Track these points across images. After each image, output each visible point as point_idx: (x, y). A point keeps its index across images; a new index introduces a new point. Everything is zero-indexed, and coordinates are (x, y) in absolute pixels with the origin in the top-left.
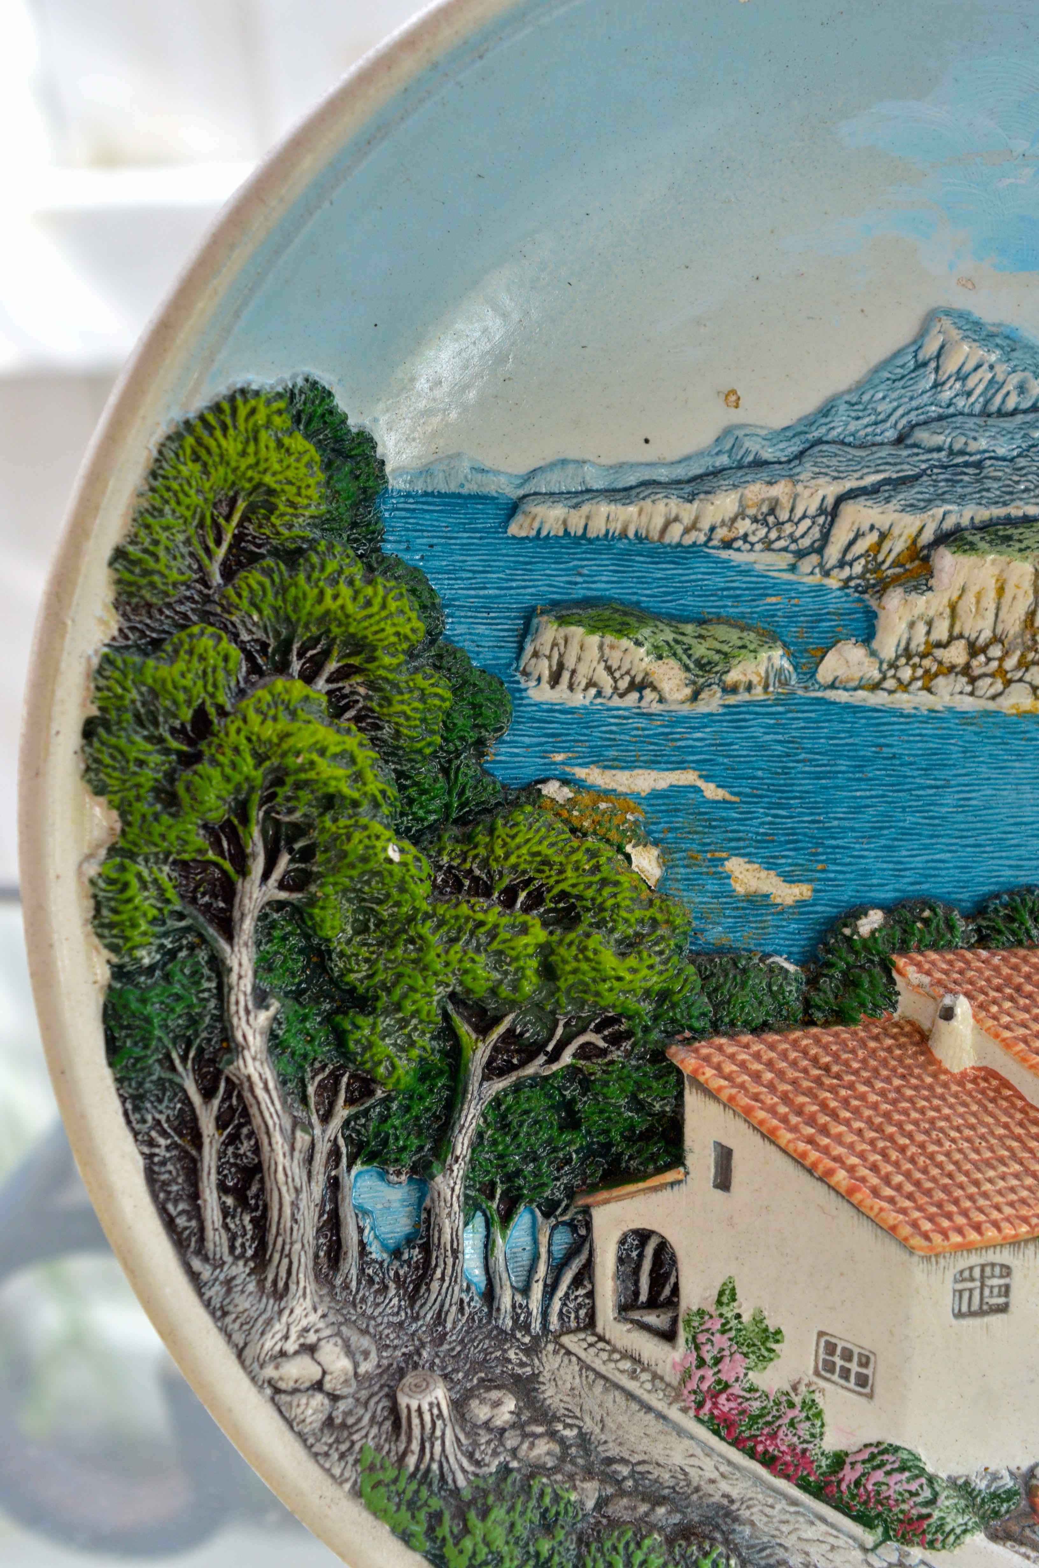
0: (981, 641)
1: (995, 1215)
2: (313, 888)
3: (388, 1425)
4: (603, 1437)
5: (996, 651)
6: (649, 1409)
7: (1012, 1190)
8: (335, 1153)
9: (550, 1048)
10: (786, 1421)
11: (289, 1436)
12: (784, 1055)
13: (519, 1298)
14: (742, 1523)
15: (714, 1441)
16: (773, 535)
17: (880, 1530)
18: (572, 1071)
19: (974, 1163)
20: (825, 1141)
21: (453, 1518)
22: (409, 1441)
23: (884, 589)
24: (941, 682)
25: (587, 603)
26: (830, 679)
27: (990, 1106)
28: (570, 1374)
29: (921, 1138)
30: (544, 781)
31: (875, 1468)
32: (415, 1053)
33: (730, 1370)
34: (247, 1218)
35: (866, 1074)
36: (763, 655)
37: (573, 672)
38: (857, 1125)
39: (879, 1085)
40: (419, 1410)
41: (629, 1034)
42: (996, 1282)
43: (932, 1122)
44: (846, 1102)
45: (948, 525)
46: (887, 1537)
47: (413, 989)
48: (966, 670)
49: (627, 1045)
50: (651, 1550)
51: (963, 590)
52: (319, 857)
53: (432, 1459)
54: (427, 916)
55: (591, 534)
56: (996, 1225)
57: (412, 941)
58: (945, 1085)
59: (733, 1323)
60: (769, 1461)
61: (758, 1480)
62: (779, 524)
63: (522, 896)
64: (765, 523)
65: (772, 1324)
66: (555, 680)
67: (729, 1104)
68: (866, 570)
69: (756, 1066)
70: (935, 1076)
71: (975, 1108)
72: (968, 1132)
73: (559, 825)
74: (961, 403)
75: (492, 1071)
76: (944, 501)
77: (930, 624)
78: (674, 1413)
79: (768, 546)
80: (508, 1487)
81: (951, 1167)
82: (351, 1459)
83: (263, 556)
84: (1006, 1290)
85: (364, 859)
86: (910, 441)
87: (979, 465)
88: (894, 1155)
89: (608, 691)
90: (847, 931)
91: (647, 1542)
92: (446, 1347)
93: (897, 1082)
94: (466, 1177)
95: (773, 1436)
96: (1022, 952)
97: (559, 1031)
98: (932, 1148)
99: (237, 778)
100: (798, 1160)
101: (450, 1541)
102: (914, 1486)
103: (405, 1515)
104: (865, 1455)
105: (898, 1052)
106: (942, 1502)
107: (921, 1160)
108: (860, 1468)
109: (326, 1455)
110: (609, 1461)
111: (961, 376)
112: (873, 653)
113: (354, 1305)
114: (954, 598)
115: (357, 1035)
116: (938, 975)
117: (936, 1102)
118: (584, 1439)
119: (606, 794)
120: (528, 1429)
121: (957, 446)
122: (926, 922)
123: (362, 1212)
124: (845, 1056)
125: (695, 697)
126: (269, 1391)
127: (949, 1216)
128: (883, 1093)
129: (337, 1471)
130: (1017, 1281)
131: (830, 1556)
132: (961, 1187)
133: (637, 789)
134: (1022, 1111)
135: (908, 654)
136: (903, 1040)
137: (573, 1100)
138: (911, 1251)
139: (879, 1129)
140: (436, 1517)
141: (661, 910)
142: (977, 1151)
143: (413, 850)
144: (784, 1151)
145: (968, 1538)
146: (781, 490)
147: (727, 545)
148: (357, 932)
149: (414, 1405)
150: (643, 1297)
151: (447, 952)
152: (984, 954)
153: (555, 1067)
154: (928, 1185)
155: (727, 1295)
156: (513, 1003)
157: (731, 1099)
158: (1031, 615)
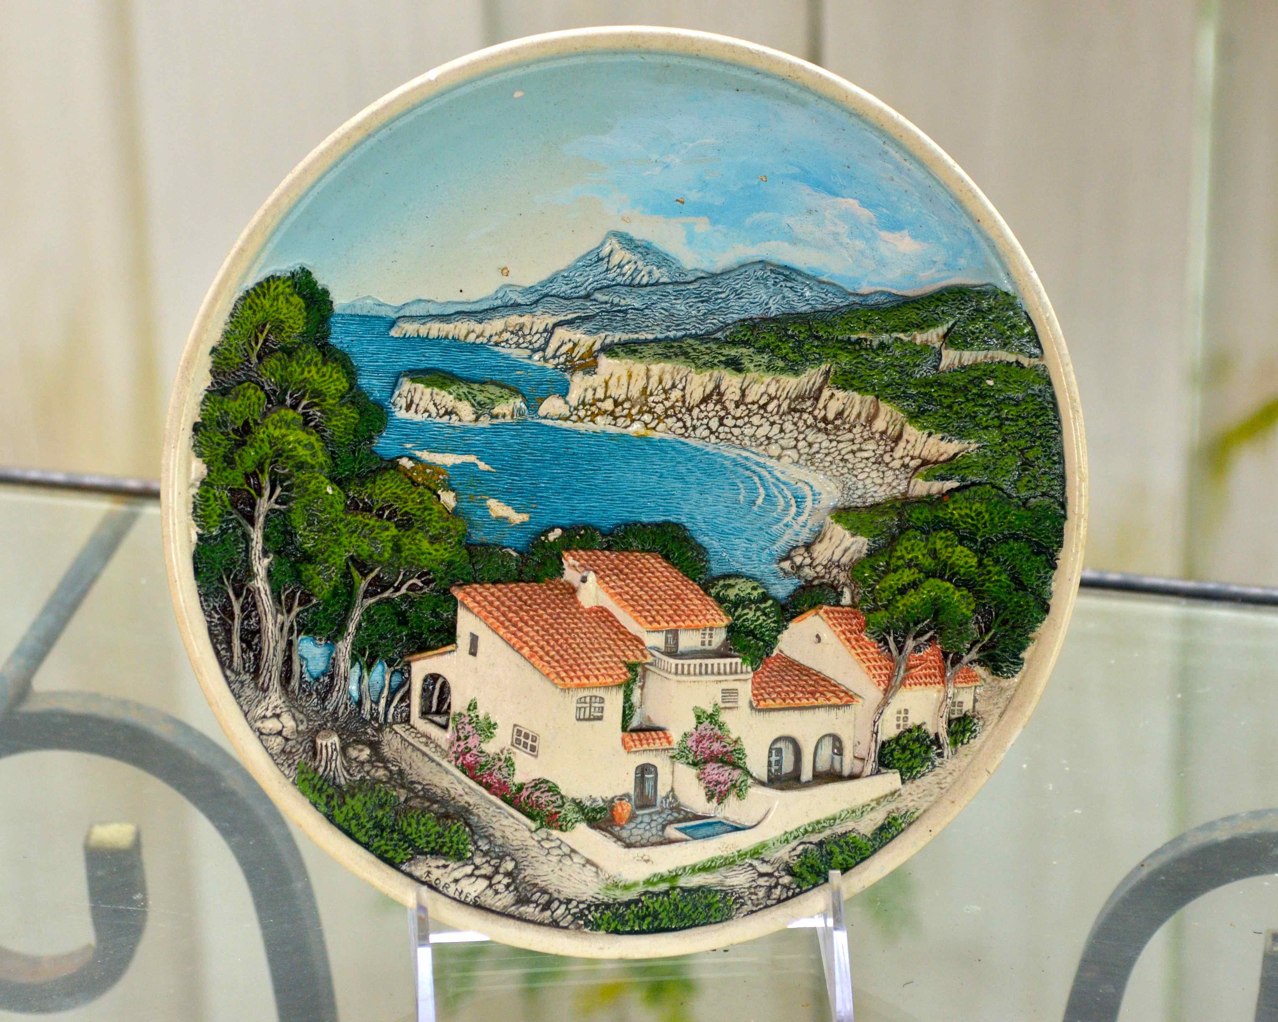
0: (620, 400)
1: (596, 672)
2: (291, 504)
3: (310, 753)
4: (410, 772)
5: (627, 405)
6: (433, 761)
7: (607, 662)
8: (291, 629)
9: (396, 585)
10: (497, 767)
11: (266, 755)
12: (505, 595)
13: (374, 705)
14: (474, 815)
15: (463, 777)
16: (521, 341)
17: (539, 822)
18: (405, 597)
19: (590, 649)
20: (520, 634)
21: (338, 797)
22: (320, 761)
23: (575, 371)
24: (599, 419)
25: (427, 371)
26: (545, 414)
27: (602, 625)
28: (396, 743)
29: (565, 636)
30: (401, 457)
31: (536, 790)
32: (332, 583)
33: (472, 742)
34: (252, 654)
35: (543, 606)
36: (511, 401)
37: (418, 405)
38: (536, 628)
39: (549, 611)
40: (326, 746)
41: (432, 581)
42: (597, 705)
43: (573, 629)
44: (532, 618)
45: (608, 341)
46: (542, 826)
47: (333, 552)
48: (612, 413)
49: (432, 585)
50: (429, 819)
51: (611, 375)
52: (295, 490)
53: (330, 770)
54: (342, 520)
55: (431, 337)
56: (596, 677)
57: (334, 531)
58: (582, 613)
59: (475, 719)
60: (488, 787)
61: (482, 797)
62: (524, 336)
63: (387, 512)
64: (517, 334)
65: (493, 720)
66: (408, 408)
67: (477, 615)
68: (566, 360)
69: (491, 598)
70: (577, 609)
71: (594, 624)
72: (589, 635)
73: (406, 480)
74: (619, 279)
75: (368, 594)
76: (606, 330)
77: (595, 390)
78: (445, 763)
79: (518, 346)
80: (364, 787)
81: (578, 650)
82: (293, 767)
83: (276, 351)
84: (602, 709)
85: (315, 492)
86: (592, 298)
87: (625, 312)
88: (552, 643)
89: (434, 415)
90: (543, 538)
91: (427, 816)
92: (338, 723)
93: (558, 610)
94: (353, 644)
95: (491, 775)
96: (626, 553)
97: (401, 577)
98: (570, 641)
99: (261, 453)
100: (507, 642)
101: (337, 808)
102: (554, 799)
103: (316, 795)
104: (533, 784)
105: (561, 597)
106: (567, 806)
107: (565, 646)
108: (530, 790)
109: (282, 764)
110: (412, 783)
111: (620, 266)
112: (566, 403)
113: (297, 700)
114: (607, 378)
115: (306, 573)
116: (582, 562)
117: (576, 621)
118: (401, 772)
119: (431, 465)
120: (375, 764)
121: (615, 302)
122: (580, 535)
123: (302, 658)
124: (534, 597)
125: (477, 419)
126: (258, 734)
127: (575, 671)
128: (550, 615)
129: (287, 772)
130: (606, 705)
131: (515, 833)
132: (582, 659)
133: (446, 463)
134: (617, 628)
135: (583, 403)
136: (564, 591)
137: (406, 611)
138: (556, 685)
139: (546, 631)
140: (330, 797)
141: (452, 523)
142: (592, 644)
143: (338, 489)
144: (501, 637)
145: (577, 825)
146: (526, 319)
147: (497, 344)
148: (309, 525)
149: (324, 744)
150: (434, 709)
151: (351, 537)
152: (607, 553)
153: (398, 594)
154: (566, 657)
155: (473, 706)
156: (379, 562)
157: (479, 612)
158: (645, 388)
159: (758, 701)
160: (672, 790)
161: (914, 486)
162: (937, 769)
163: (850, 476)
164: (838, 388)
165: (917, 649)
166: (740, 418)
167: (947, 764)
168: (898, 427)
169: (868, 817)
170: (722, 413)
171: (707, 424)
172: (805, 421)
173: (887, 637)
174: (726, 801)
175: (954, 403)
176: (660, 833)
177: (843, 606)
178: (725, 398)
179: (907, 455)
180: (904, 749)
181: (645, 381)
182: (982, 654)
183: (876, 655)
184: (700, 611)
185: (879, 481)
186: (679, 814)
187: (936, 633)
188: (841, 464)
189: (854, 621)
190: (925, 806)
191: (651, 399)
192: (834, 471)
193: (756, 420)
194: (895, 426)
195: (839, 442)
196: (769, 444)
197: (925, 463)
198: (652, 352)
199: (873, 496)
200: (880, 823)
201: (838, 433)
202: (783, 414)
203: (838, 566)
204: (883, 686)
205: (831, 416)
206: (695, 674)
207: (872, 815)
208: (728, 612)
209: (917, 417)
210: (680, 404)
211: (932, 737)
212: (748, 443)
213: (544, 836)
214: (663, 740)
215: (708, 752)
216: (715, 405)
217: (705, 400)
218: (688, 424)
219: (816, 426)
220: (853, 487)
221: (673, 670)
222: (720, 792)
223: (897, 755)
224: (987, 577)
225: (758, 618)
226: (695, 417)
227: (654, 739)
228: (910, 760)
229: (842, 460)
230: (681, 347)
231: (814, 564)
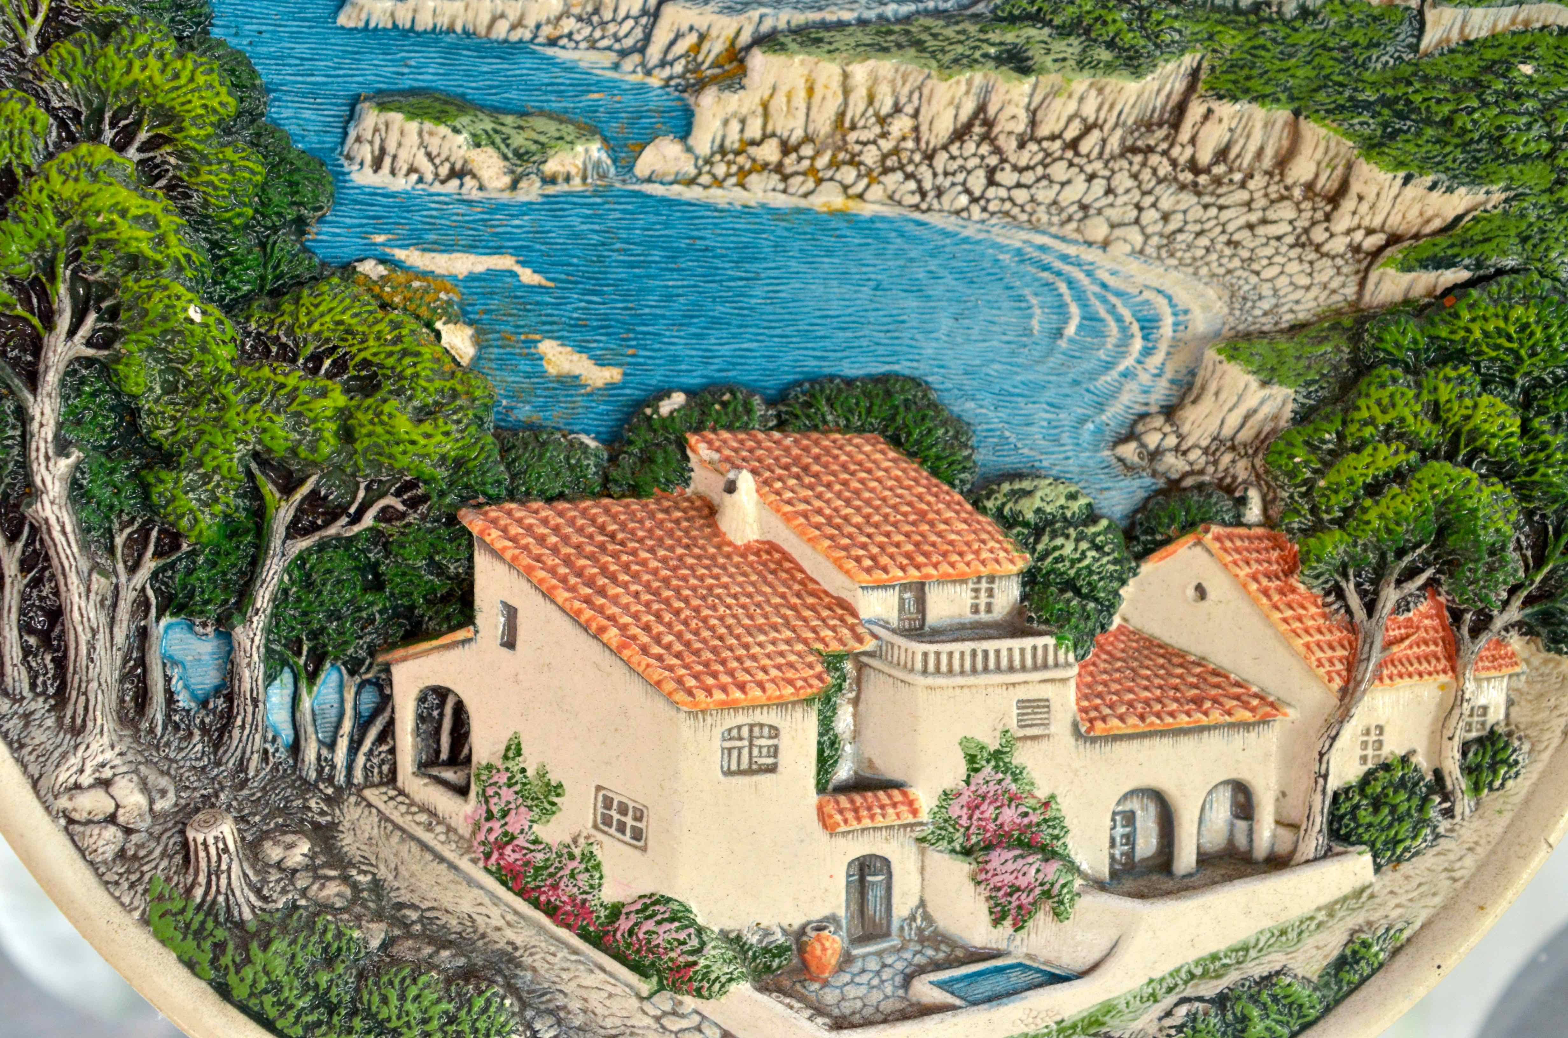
0: (793, 140)
1: (761, 676)
2: (117, 346)
3: (178, 859)
4: (396, 884)
5: (807, 150)
6: (442, 859)
7: (782, 654)
8: (142, 604)
9: (352, 510)
10: (567, 872)
11: (80, 864)
12: (572, 522)
13: (325, 752)
14: (524, 969)
15: (501, 891)
16: (598, 34)
17: (655, 979)
18: (375, 534)
19: (747, 629)
20: (600, 601)
21: (236, 948)
22: (197, 874)
23: (702, 88)
24: (754, 179)
25: (413, 92)
26: (647, 173)
27: (770, 577)
28: (369, 825)
29: (696, 602)
30: (361, 260)
31: (647, 918)
32: (218, 508)
33: (517, 822)
34: (48, 658)
35: (650, 543)
36: (579, 148)
37: (395, 157)
38: (634, 588)
39: (661, 553)
40: (205, 843)
41: (425, 498)
42: (764, 742)
43: (710, 588)
44: (626, 567)
45: (765, 27)
46: (661, 988)
47: (212, 445)
48: (779, 168)
49: (423, 508)
50: (427, 986)
51: (774, 89)
52: (123, 316)
53: (218, 892)
54: (231, 378)
55: (419, 27)
56: (761, 685)
57: (216, 402)
58: (728, 556)
59: (519, 776)
60: (551, 911)
61: (541, 929)
62: (603, 24)
63: (327, 363)
64: (589, 22)
65: (554, 778)
66: (377, 165)
67: (512, 564)
68: (687, 70)
69: (542, 530)
70: (719, 547)
71: (754, 578)
72: (744, 600)
73: (366, 297)
75: (294, 530)
77: (743, 122)
78: (464, 864)
79: (592, 45)
80: (293, 922)
81: (723, 630)
82: (140, 889)
83: (78, 28)
84: (775, 751)
85: (165, 319)
88: (667, 617)
89: (429, 177)
90: (648, 411)
91: (423, 979)
92: (246, 792)
93: (680, 551)
94: (268, 631)
95: (555, 887)
96: (815, 435)
97: (361, 494)
98: (706, 612)
99: (39, 235)
100: (574, 617)
101: (232, 969)
102: (682, 936)
103: (191, 943)
104: (639, 906)
105: (685, 524)
106: (709, 951)
107: (694, 623)
108: (633, 918)
109: (117, 883)
110: (400, 906)
112: (689, 150)
113: (157, 748)
114: (766, 96)
115: (161, 488)
116: (727, 452)
117: (716, 571)
118: (377, 885)
119: (424, 275)
120: (321, 872)
122: (724, 404)
123: (169, 661)
124: (631, 525)
125: (514, 185)
126: (63, 822)
127: (715, 675)
128: (664, 561)
129: (126, 900)
130: (784, 742)
131: (607, 1003)
132: (731, 649)
133: (454, 271)
134: (802, 583)
135: (722, 151)
136: (692, 513)
137: (377, 564)
138: (675, 704)
139: (656, 593)
140: (220, 947)
141: (462, 382)
142: (751, 617)
143: (218, 313)
144: (562, 609)
145: (733, 987)
147: (552, 42)
148: (165, 392)
149: (200, 839)
150: (444, 756)
151: (246, 411)
152: (777, 435)
153: (356, 529)
154: (698, 645)
155: (514, 750)
156: (315, 464)
157: (515, 558)
158: (841, 115)
159: (1091, 721)
160: (922, 903)
161: (1377, 285)
162: (1441, 841)
163: (1245, 274)
164: (1220, 98)
165: (1403, 606)
166: (1028, 168)
167: (1463, 831)
168: (1340, 171)
169: (1309, 942)
170: (993, 161)
171: (964, 184)
172: (1155, 171)
173: (1343, 584)
174: (1030, 924)
175: (1455, 111)
176: (901, 992)
177: (1249, 526)
178: (996, 130)
179: (1359, 227)
180: (1377, 805)
181: (840, 99)
182: (1528, 611)
183: (1321, 621)
184: (968, 544)
185: (1305, 281)
186: (937, 950)
187: (1438, 571)
188: (1228, 251)
189: (1275, 555)
190: (1423, 916)
191: (852, 137)
192: (1215, 265)
193: (1059, 171)
194: (1334, 169)
195: (1221, 208)
196: (1086, 217)
197: (1394, 239)
198: (852, 41)
199: (1292, 311)
200: (1336, 954)
201: (1220, 191)
202: (1113, 158)
203: (1233, 448)
204: (1338, 683)
205: (1205, 157)
206: (962, 672)
207: (1321, 938)
208: (1024, 545)
209: (1381, 145)
210: (910, 144)
211: (1429, 777)
212: (1045, 218)
213: (668, 1007)
214: (903, 808)
215: (992, 826)
216: (978, 145)
217: (960, 135)
218: (927, 185)
219: (1175, 179)
220: (1252, 296)
221: (919, 665)
222: (1020, 907)
223: (1365, 815)
224: (1542, 455)
225: (1083, 553)
226: (940, 170)
227: (882, 807)
228: (1390, 825)
229: (1229, 243)
230: (907, 32)
231: (1184, 447)
